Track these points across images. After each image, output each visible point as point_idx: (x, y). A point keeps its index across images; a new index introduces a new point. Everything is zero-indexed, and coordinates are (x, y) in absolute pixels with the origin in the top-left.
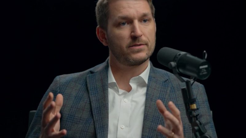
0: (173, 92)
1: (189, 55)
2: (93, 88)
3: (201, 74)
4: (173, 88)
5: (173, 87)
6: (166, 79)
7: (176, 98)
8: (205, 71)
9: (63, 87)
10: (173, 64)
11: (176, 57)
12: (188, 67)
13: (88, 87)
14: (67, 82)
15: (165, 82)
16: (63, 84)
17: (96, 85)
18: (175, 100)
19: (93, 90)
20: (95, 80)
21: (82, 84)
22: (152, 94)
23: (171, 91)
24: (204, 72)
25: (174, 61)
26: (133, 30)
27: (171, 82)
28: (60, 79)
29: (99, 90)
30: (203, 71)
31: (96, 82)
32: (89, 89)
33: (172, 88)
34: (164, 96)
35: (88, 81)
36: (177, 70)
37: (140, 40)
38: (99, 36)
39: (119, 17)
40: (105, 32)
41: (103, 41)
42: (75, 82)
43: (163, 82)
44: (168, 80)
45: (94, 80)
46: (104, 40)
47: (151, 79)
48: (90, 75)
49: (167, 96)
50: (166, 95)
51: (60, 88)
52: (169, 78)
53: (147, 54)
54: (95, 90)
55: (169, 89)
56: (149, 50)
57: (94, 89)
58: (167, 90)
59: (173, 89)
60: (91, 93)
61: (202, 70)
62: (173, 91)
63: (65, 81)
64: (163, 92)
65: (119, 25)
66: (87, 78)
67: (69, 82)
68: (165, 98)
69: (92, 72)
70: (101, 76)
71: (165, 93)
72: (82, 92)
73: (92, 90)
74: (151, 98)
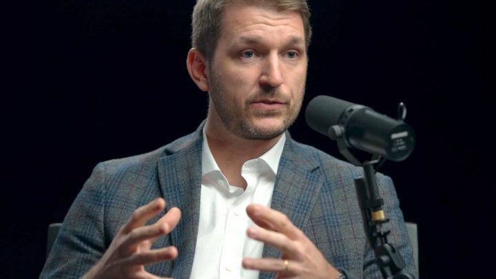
0: (326, 191)
1: (370, 112)
2: (172, 185)
3: (394, 150)
4: (328, 185)
5: (327, 182)
6: (316, 167)
7: (333, 202)
8: (402, 143)
9: (113, 183)
10: (338, 129)
11: (343, 115)
12: (368, 136)
13: (161, 183)
14: (120, 174)
15: (312, 172)
16: (112, 177)
17: (177, 179)
18: (330, 206)
19: (171, 191)
20: (174, 169)
21: (150, 177)
22: (285, 194)
23: (324, 190)
24: (400, 146)
25: (339, 122)
26: (267, 70)
27: (324, 173)
28: (106, 169)
29: (183, 190)
30: (398, 144)
31: (176, 172)
32: (163, 188)
33: (326, 184)
34: (310, 198)
35: (160, 170)
36: (346, 142)
37: (276, 92)
38: (192, 69)
39: (242, 38)
40: (207, 63)
41: (198, 80)
42: (135, 173)
43: (308, 172)
44: (318, 168)
45: (172, 169)
46: (202, 78)
47: (285, 163)
48: (165, 157)
49: (315, 199)
50: (312, 197)
51: (106, 186)
52: (321, 165)
53: (284, 121)
54: (175, 190)
55: (320, 185)
56: (290, 113)
57: (173, 188)
58: (315, 188)
59: (327, 187)
60: (169, 196)
61: (396, 142)
62: (328, 189)
63: (116, 172)
64: (308, 192)
65: (238, 54)
66: (159, 165)
67: (125, 174)
68: (310, 203)
69: (168, 153)
70: (187, 161)
71: (311, 192)
72: (150, 194)
73: (169, 190)
74: (283, 200)
